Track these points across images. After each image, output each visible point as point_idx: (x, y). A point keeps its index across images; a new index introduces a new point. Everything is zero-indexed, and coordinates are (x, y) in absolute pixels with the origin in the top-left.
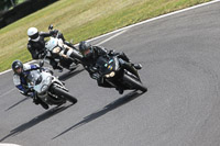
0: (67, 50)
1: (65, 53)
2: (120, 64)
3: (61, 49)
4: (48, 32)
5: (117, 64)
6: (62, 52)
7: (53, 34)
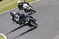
0: (29, 7)
1: (28, 8)
2: (29, 19)
3: (27, 7)
4: (24, 2)
5: (28, 19)
6: (27, 8)
7: (25, 3)
